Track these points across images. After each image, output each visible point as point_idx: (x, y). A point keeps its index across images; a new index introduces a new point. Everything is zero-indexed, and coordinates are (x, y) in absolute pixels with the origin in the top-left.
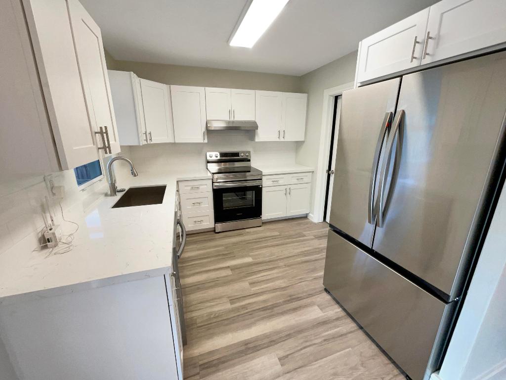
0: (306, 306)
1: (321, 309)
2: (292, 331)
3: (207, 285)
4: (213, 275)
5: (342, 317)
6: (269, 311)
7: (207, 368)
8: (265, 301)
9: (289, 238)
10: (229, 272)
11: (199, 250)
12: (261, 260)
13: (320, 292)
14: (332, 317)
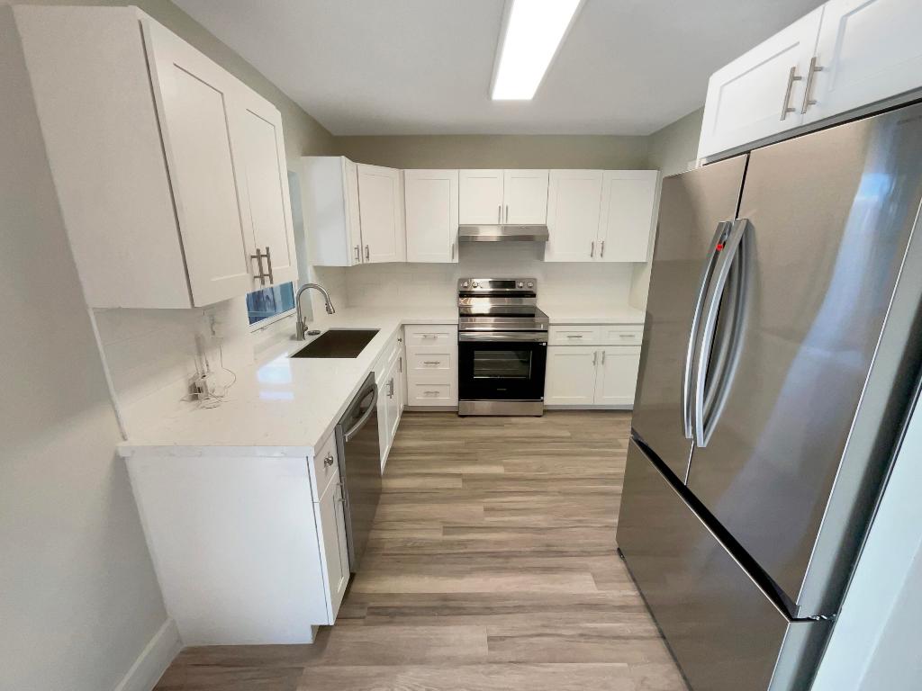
0: (570, 569)
1: (596, 582)
2: (529, 603)
3: (417, 496)
4: (431, 483)
5: (635, 607)
6: (501, 560)
7: (379, 614)
8: (498, 543)
9: (585, 446)
10: (458, 484)
11: (424, 439)
12: (518, 474)
13: (608, 553)
14: (612, 601)
